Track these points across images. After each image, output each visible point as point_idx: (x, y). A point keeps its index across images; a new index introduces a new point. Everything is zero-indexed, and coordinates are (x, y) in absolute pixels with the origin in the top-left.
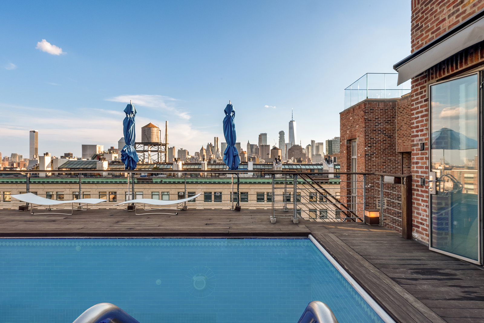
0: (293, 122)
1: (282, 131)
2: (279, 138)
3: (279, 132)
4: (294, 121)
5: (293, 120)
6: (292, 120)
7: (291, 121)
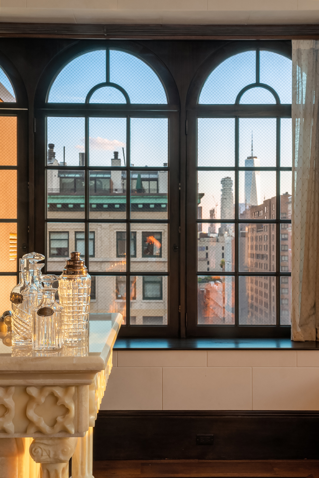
0: (254, 159)
1: (228, 177)
2: (221, 193)
3: (220, 180)
4: (256, 157)
5: (254, 156)
6: (251, 156)
7: (250, 158)
